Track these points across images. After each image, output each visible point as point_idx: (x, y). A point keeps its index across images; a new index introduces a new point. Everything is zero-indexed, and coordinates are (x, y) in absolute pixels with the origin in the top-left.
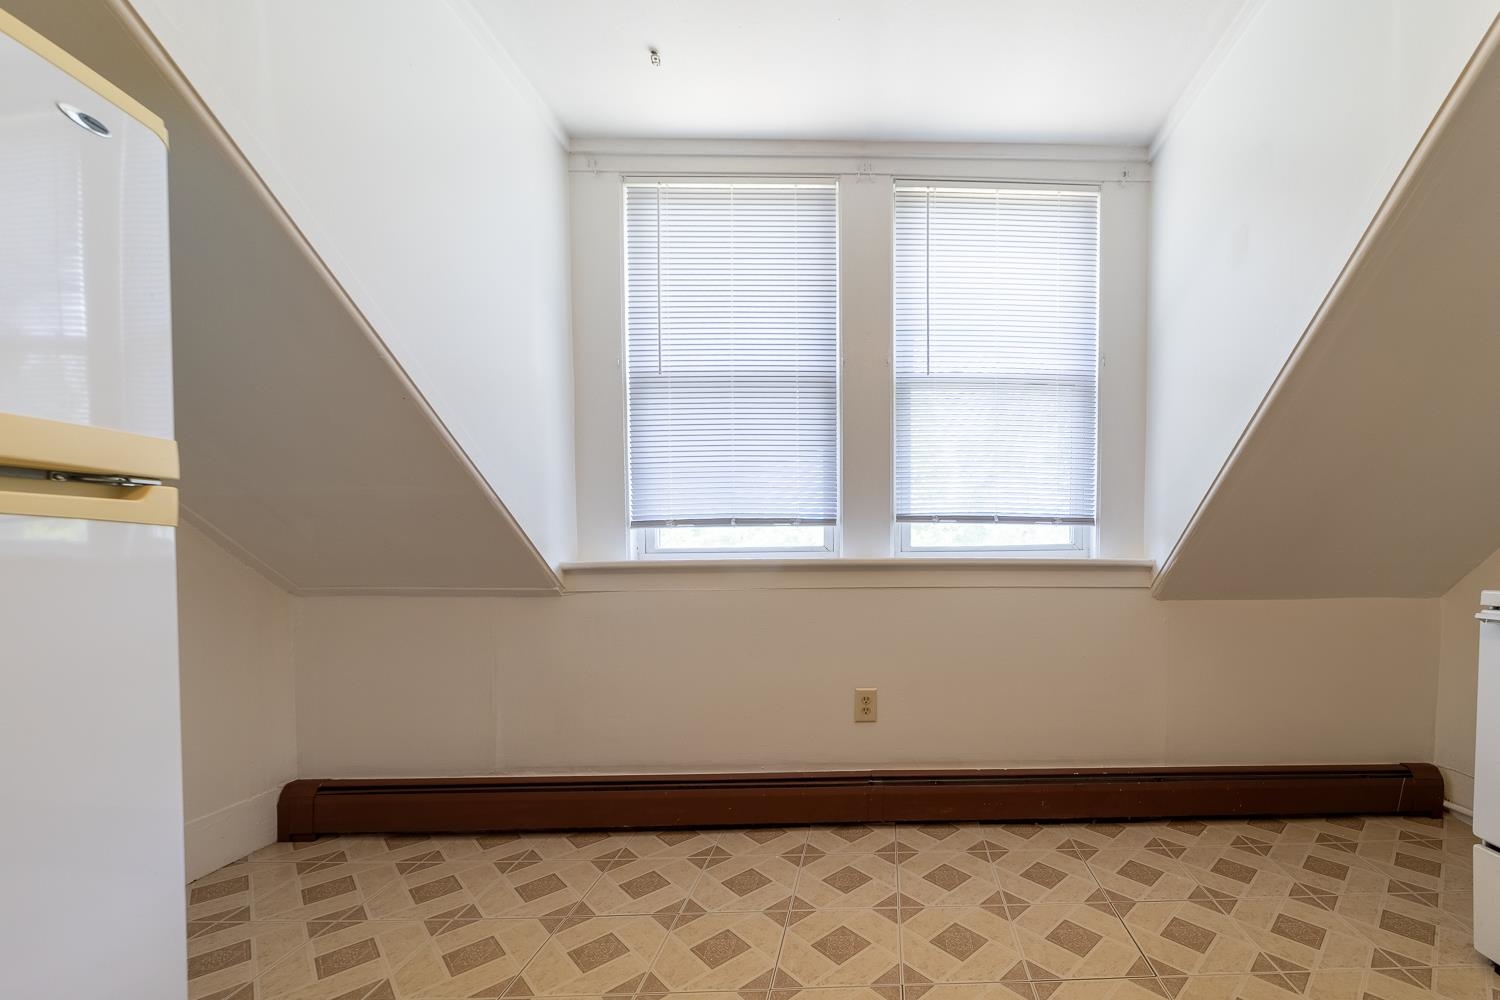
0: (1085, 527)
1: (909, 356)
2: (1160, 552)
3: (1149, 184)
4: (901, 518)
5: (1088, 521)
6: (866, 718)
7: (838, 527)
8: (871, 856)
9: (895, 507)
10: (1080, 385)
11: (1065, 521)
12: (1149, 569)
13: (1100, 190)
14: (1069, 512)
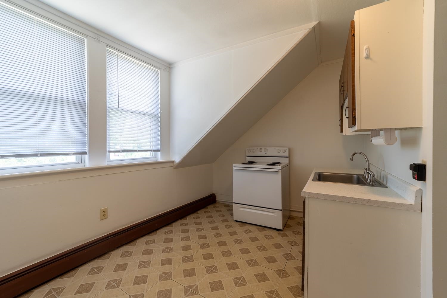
1: (111, 102)
2: (177, 159)
3: (170, 73)
4: (110, 152)
5: (158, 151)
6: (105, 217)
7: (88, 155)
8: (120, 259)
9: (108, 148)
11: (151, 151)
12: (173, 162)
13: (160, 70)
14: (152, 149)
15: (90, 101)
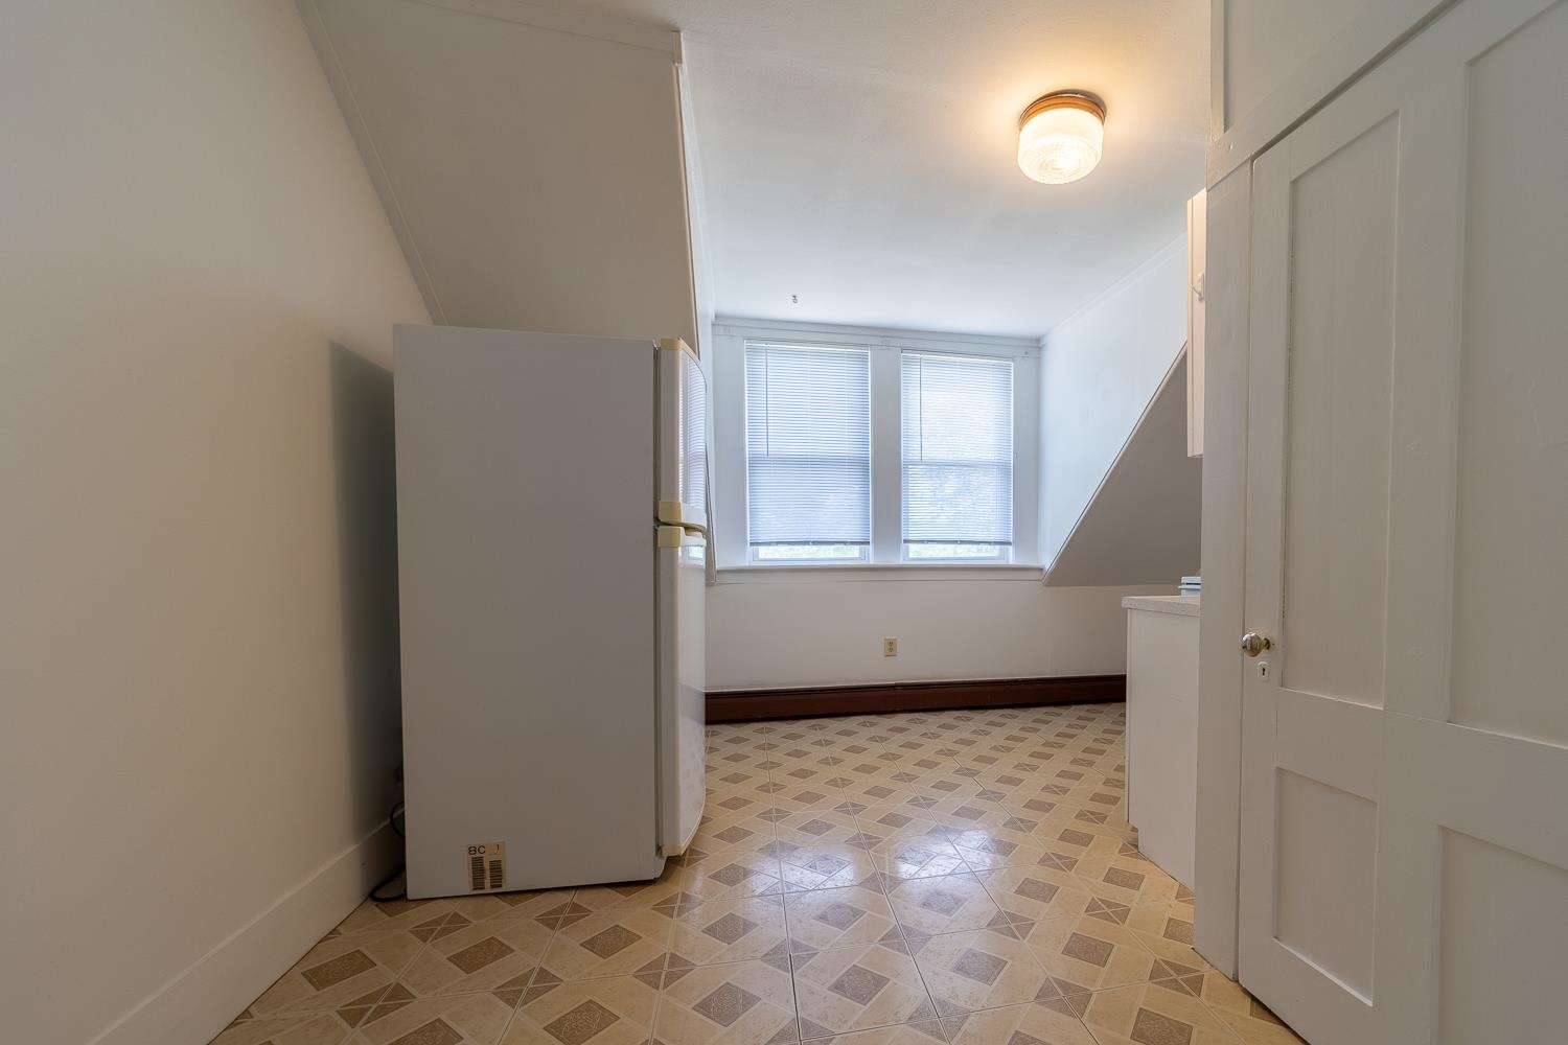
0: (1005, 546)
1: (910, 449)
2: (1047, 561)
3: (1039, 360)
4: (906, 541)
5: (1009, 543)
6: (891, 654)
7: (871, 547)
9: (902, 535)
10: (1002, 467)
11: (996, 543)
12: (1041, 570)
13: (1013, 361)
14: (998, 539)
15: (875, 452)
